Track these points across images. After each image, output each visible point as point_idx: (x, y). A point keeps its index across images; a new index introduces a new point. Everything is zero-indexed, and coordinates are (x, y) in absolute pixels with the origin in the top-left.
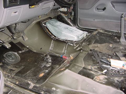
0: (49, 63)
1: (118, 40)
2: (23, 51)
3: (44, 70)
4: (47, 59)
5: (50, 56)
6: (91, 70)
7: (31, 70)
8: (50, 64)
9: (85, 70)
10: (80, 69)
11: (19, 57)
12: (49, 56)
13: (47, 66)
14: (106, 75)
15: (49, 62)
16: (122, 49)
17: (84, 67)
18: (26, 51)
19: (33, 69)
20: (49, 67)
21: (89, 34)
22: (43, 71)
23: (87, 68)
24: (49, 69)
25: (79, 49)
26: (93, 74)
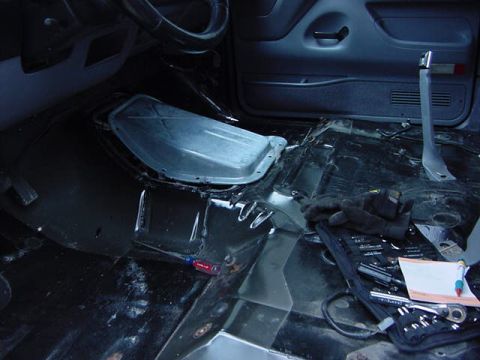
0: (140, 298)
1: (413, 163)
2: (21, 253)
3: (118, 337)
4: (129, 280)
5: (141, 263)
6: (324, 322)
7: (63, 342)
8: (144, 303)
9: (298, 327)
10: (278, 323)
11: (7, 282)
12: (133, 266)
13: (132, 316)
14: (391, 341)
15: (138, 293)
16: (438, 203)
17: (292, 314)
18: (35, 248)
19: (70, 337)
20: (141, 319)
21: (292, 147)
22: (118, 343)
23: (309, 318)
24: (141, 331)
25: (259, 221)
26: (338, 343)
